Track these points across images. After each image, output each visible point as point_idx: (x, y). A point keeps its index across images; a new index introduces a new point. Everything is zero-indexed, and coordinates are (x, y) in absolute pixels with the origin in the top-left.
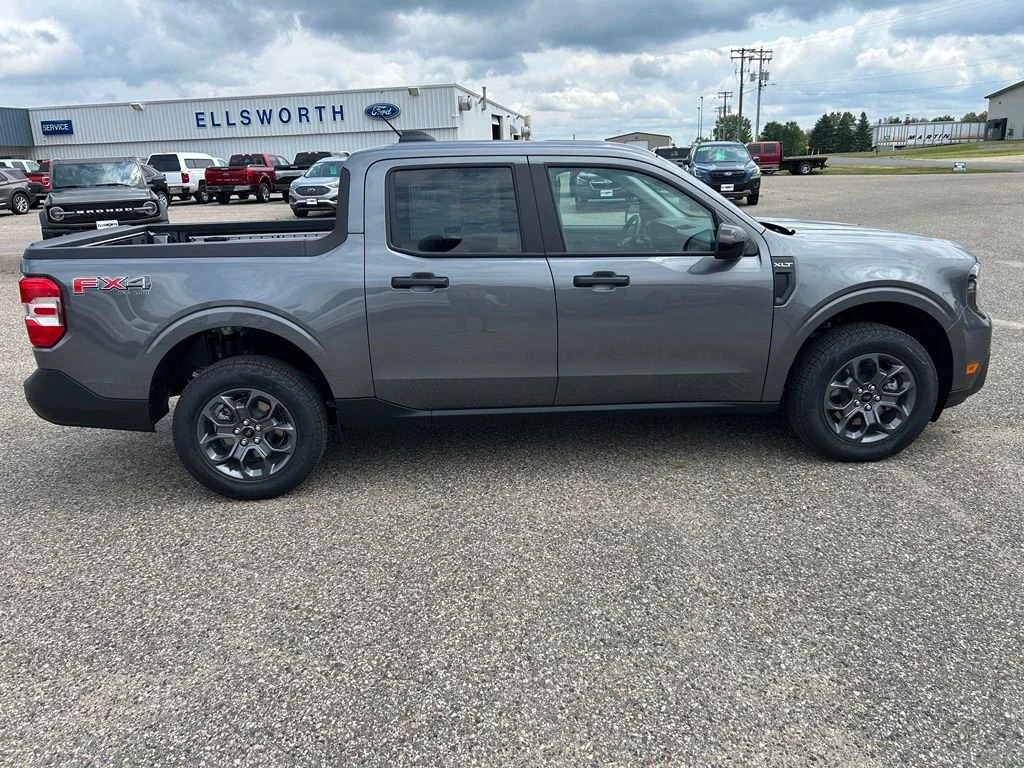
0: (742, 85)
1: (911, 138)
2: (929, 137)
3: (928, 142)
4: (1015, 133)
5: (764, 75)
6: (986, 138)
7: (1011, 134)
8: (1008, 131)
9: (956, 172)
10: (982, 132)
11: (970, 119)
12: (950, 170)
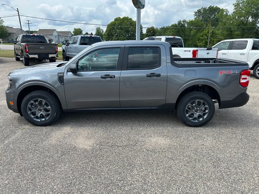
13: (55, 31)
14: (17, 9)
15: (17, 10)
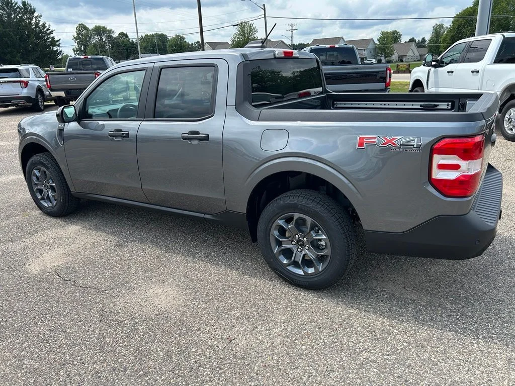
13: (342, 39)
14: (264, 5)
15: (263, 7)
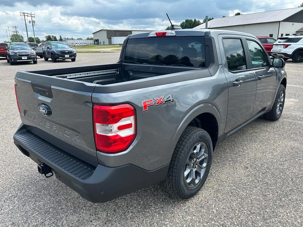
0: (26, 24)
1: (76, 43)
2: (81, 43)
3: (81, 45)
4: (101, 43)
5: (33, 22)
6: (95, 44)
7: (100, 43)
8: (99, 43)
9: (101, 53)
10: (93, 42)
11: (88, 39)
12: (100, 52)
